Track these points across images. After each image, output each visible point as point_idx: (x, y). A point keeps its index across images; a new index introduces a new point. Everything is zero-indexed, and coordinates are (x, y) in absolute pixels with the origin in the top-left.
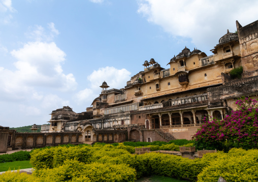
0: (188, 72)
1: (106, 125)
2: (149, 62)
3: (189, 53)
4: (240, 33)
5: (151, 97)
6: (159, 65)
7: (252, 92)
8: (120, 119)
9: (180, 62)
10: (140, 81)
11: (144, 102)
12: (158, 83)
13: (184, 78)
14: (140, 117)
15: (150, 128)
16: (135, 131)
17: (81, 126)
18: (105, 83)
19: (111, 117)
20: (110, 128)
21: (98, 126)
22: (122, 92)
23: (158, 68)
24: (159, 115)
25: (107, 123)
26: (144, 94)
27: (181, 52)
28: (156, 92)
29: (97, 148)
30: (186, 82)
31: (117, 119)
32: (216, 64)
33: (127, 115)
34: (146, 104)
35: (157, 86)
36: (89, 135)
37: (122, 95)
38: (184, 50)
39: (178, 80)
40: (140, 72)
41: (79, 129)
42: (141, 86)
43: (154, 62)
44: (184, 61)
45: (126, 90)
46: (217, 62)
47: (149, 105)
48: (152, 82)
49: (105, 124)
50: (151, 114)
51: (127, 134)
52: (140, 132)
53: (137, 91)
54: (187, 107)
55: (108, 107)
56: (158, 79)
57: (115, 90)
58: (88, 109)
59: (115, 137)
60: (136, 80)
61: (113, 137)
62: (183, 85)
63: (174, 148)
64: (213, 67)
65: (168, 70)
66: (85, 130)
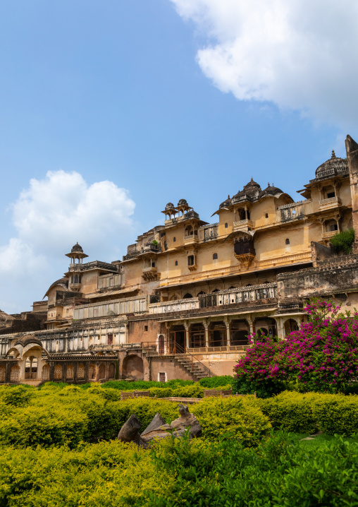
0: (252, 233)
1: (75, 344)
2: (176, 206)
3: (257, 194)
4: (352, 162)
5: (177, 283)
6: (196, 215)
7: (352, 286)
8: (104, 331)
9: (239, 210)
10: (155, 247)
11: (162, 295)
12: (192, 253)
13: (245, 246)
14: (146, 327)
15: (166, 352)
16: (135, 359)
17: (18, 347)
18: (77, 247)
19: (86, 326)
20: (83, 350)
21: (56, 346)
22: (115, 269)
23: (193, 221)
24: (185, 324)
25: (76, 340)
26: (163, 276)
27: (242, 189)
28: (188, 272)
29: (47, 391)
30: (249, 254)
31: (98, 332)
32: (307, 221)
33: (120, 324)
34: (166, 299)
35: (191, 259)
36: (34, 365)
37: (116, 277)
38: (249, 185)
39: (232, 249)
40: (156, 228)
41: (12, 353)
42: (156, 259)
43: (187, 208)
44: (246, 209)
45: (124, 264)
46: (310, 216)
47: (171, 302)
48: (181, 250)
49: (71, 343)
50: (168, 322)
51: (118, 366)
52: (145, 361)
53: (149, 269)
54: (238, 311)
55: (84, 303)
56: (193, 245)
57: (100, 264)
58: (36, 305)
59: (90, 371)
60: (147, 245)
61: (86, 370)
62: (242, 260)
63: (198, 393)
64: (301, 227)
65: (215, 226)
66: (25, 356)
